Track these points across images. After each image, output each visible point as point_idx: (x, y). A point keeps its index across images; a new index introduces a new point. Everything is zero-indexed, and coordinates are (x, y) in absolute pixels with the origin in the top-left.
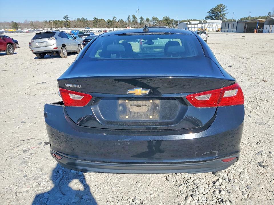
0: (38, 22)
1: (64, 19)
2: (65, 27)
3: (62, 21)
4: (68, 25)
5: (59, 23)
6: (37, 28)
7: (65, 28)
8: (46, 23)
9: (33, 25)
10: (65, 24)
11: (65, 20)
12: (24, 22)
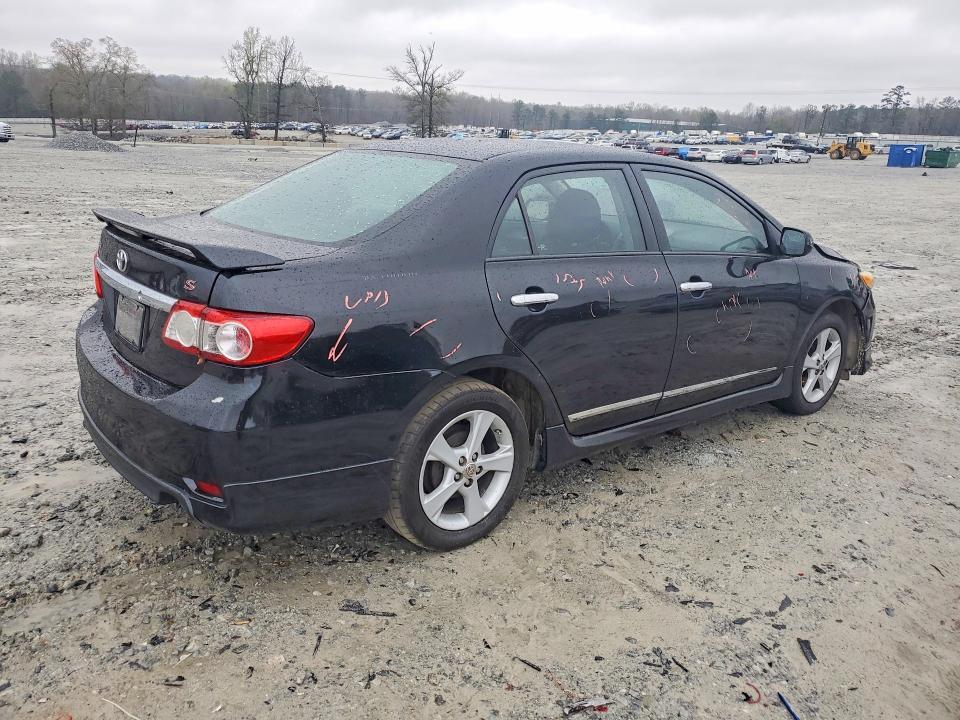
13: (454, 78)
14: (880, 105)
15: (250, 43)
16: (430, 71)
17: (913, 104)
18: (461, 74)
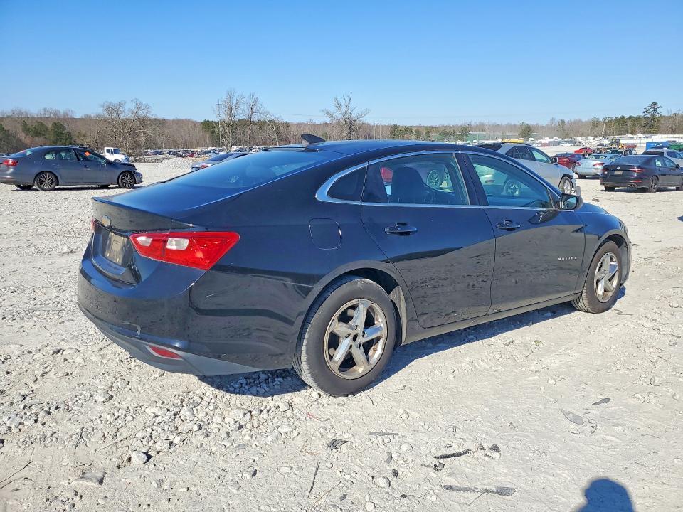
0: (580, 121)
1: (645, 113)
2: (644, 133)
3: (639, 118)
4: (652, 126)
5: (629, 123)
6: (572, 135)
7: (641, 135)
8: (595, 123)
9: (564, 130)
10: (645, 125)
11: (649, 116)
12: (547, 123)
13: (363, 114)
14: (642, 115)
15: (230, 97)
16: (350, 110)
17: (665, 113)
18: (368, 111)
